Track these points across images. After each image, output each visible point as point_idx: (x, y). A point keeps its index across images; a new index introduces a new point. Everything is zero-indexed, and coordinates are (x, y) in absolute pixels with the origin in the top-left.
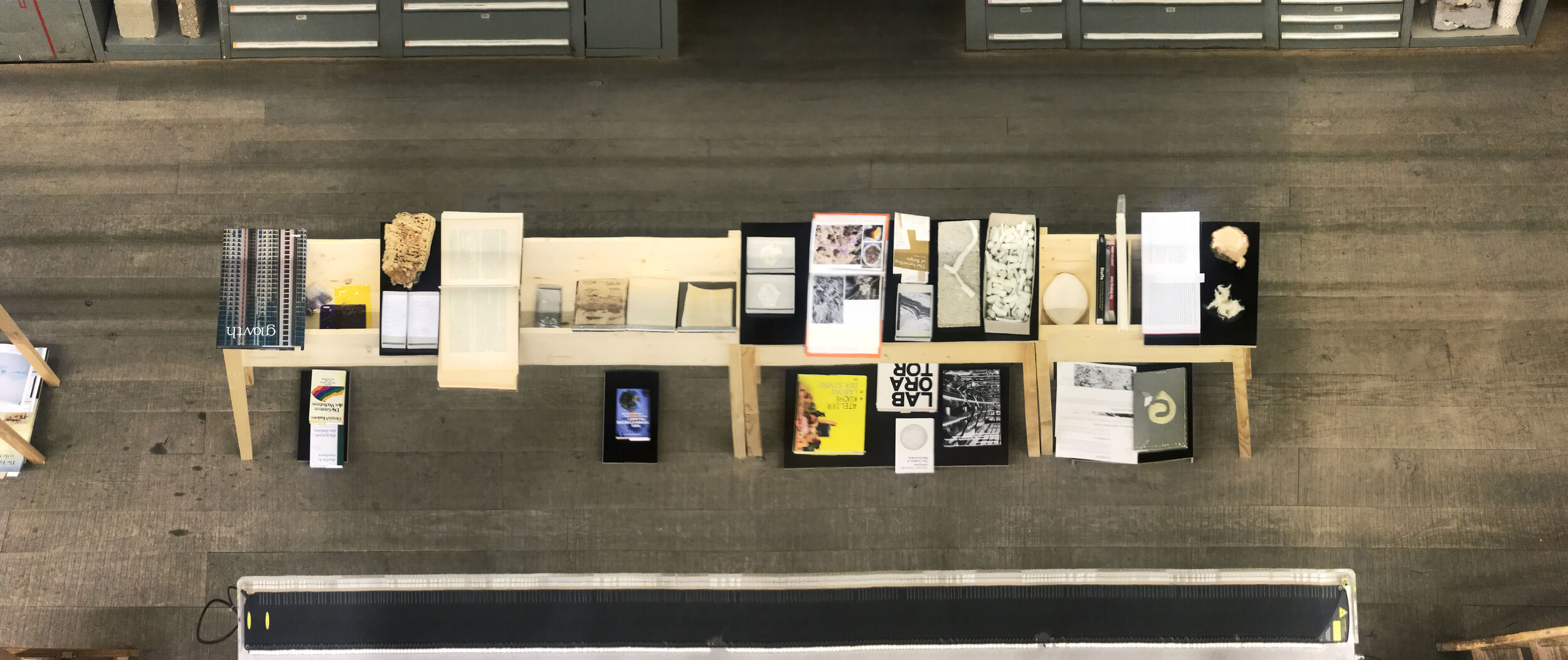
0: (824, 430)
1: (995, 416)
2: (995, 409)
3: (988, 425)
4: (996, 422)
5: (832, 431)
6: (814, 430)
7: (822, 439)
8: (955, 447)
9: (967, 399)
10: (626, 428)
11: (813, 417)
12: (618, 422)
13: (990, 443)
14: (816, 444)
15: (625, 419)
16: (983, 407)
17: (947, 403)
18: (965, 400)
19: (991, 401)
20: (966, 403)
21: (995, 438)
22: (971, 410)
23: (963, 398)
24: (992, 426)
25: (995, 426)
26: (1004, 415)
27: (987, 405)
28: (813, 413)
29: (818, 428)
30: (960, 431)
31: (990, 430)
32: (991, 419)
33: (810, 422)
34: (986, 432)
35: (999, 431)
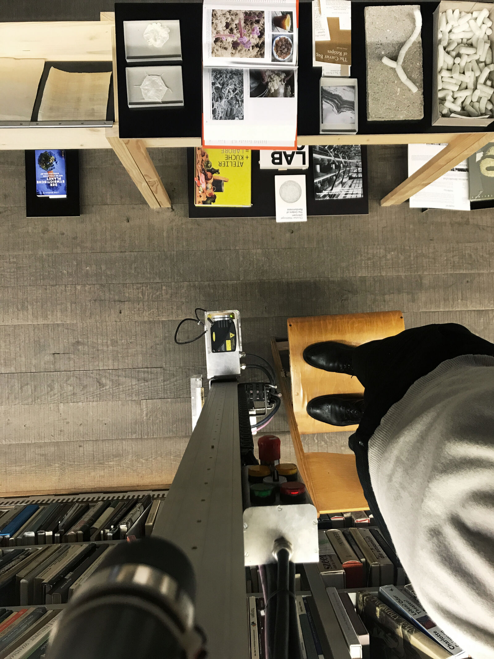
0: (218, 186)
1: (358, 173)
2: (357, 167)
3: (352, 180)
4: (358, 178)
5: (225, 187)
6: (210, 186)
7: (216, 194)
8: (327, 200)
9: (335, 157)
10: (45, 187)
11: (209, 174)
12: (38, 182)
13: (354, 196)
14: (213, 198)
15: (44, 179)
16: (347, 165)
17: (317, 162)
18: (332, 158)
19: (353, 159)
20: (333, 161)
21: (358, 192)
22: (338, 167)
23: (330, 156)
24: (355, 182)
25: (358, 182)
26: (364, 172)
27: (350, 163)
28: (209, 171)
29: (213, 184)
30: (329, 186)
31: (353, 185)
32: (354, 175)
33: (207, 179)
34: (350, 187)
35: (361, 186)
